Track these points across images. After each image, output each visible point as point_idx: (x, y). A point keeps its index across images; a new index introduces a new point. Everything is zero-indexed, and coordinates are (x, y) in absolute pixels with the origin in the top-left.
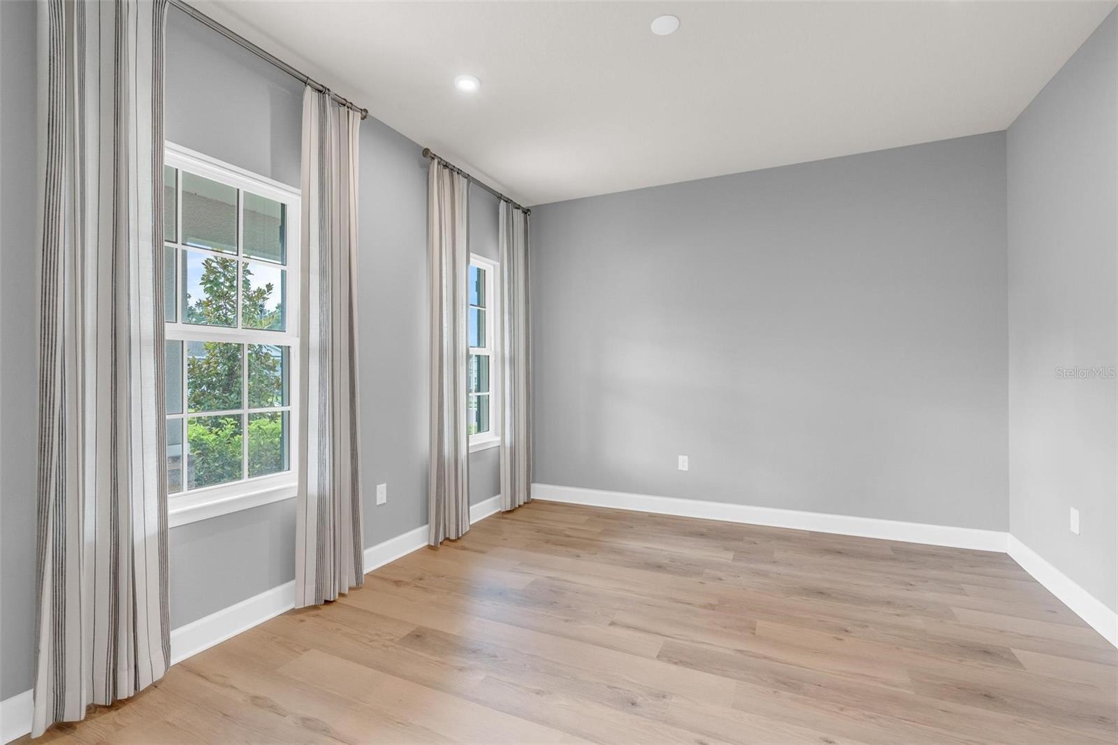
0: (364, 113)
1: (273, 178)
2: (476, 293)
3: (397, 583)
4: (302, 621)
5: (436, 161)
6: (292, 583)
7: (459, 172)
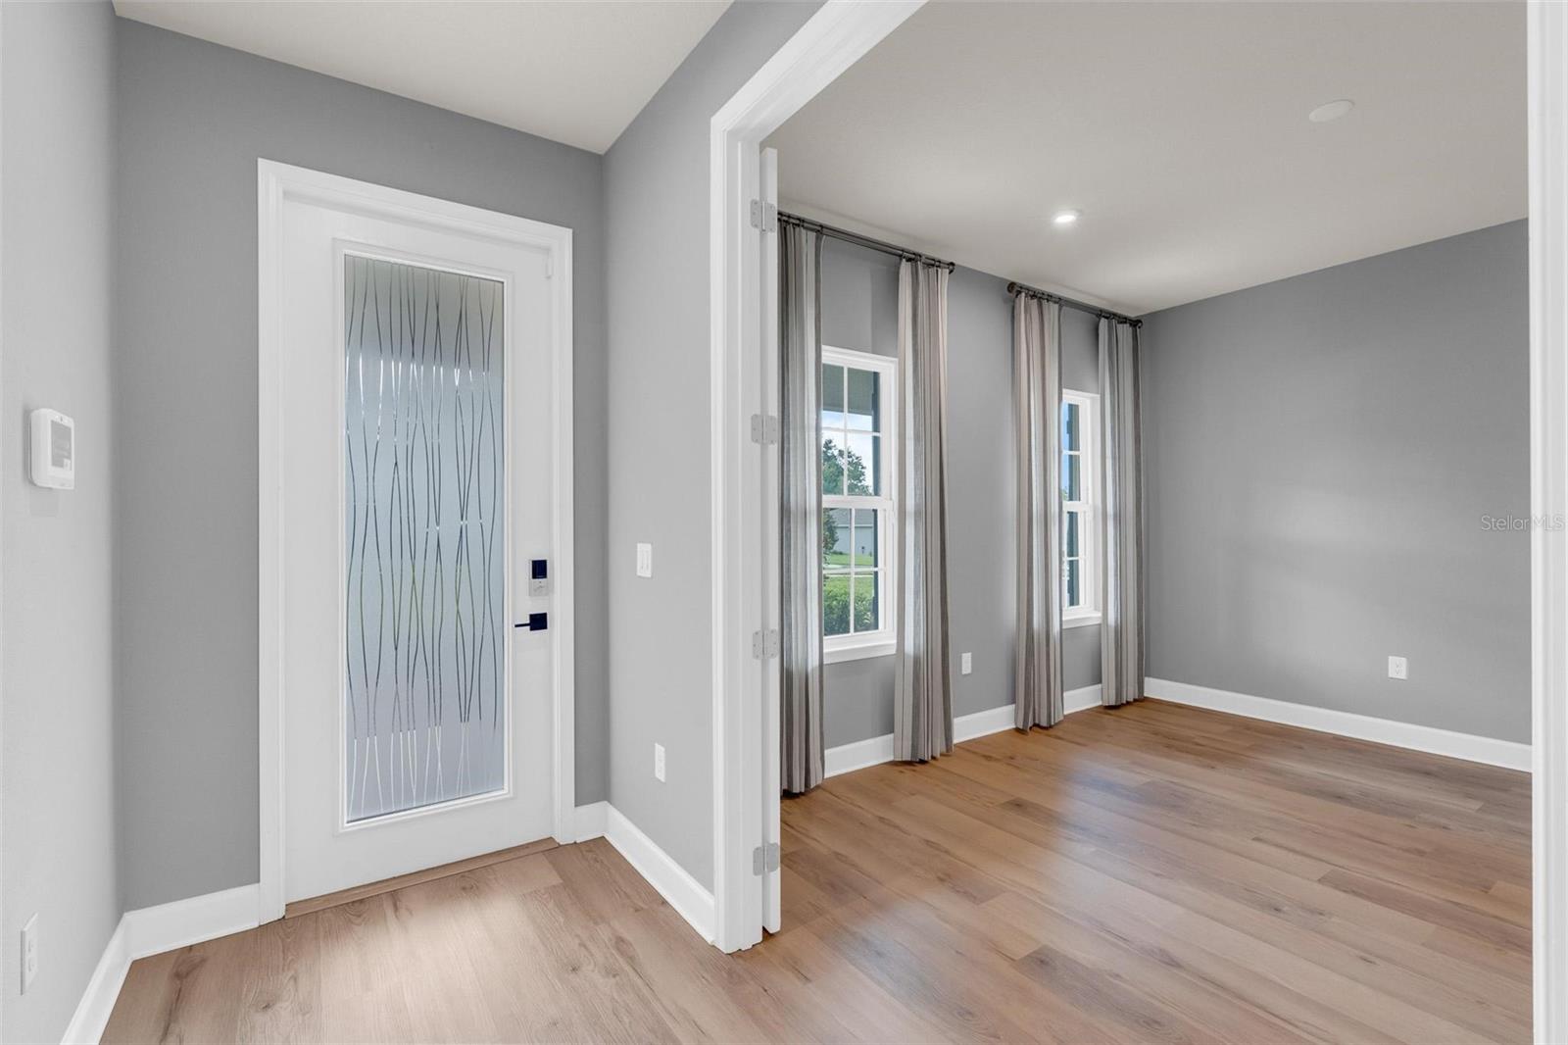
0: (951, 267)
1: (873, 353)
2: (1068, 435)
3: (988, 758)
4: (902, 772)
5: (1023, 294)
6: (891, 736)
7: (1050, 297)
